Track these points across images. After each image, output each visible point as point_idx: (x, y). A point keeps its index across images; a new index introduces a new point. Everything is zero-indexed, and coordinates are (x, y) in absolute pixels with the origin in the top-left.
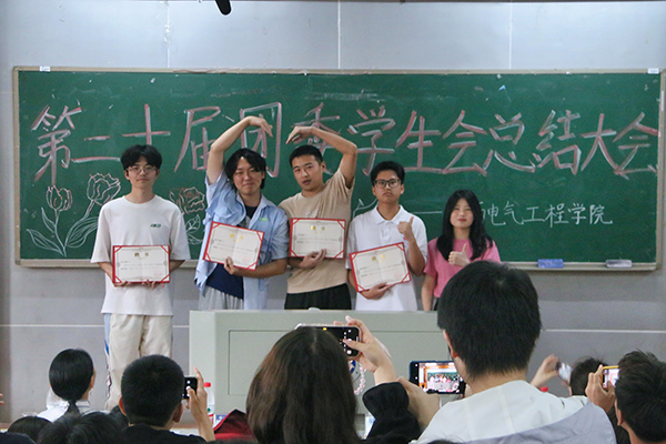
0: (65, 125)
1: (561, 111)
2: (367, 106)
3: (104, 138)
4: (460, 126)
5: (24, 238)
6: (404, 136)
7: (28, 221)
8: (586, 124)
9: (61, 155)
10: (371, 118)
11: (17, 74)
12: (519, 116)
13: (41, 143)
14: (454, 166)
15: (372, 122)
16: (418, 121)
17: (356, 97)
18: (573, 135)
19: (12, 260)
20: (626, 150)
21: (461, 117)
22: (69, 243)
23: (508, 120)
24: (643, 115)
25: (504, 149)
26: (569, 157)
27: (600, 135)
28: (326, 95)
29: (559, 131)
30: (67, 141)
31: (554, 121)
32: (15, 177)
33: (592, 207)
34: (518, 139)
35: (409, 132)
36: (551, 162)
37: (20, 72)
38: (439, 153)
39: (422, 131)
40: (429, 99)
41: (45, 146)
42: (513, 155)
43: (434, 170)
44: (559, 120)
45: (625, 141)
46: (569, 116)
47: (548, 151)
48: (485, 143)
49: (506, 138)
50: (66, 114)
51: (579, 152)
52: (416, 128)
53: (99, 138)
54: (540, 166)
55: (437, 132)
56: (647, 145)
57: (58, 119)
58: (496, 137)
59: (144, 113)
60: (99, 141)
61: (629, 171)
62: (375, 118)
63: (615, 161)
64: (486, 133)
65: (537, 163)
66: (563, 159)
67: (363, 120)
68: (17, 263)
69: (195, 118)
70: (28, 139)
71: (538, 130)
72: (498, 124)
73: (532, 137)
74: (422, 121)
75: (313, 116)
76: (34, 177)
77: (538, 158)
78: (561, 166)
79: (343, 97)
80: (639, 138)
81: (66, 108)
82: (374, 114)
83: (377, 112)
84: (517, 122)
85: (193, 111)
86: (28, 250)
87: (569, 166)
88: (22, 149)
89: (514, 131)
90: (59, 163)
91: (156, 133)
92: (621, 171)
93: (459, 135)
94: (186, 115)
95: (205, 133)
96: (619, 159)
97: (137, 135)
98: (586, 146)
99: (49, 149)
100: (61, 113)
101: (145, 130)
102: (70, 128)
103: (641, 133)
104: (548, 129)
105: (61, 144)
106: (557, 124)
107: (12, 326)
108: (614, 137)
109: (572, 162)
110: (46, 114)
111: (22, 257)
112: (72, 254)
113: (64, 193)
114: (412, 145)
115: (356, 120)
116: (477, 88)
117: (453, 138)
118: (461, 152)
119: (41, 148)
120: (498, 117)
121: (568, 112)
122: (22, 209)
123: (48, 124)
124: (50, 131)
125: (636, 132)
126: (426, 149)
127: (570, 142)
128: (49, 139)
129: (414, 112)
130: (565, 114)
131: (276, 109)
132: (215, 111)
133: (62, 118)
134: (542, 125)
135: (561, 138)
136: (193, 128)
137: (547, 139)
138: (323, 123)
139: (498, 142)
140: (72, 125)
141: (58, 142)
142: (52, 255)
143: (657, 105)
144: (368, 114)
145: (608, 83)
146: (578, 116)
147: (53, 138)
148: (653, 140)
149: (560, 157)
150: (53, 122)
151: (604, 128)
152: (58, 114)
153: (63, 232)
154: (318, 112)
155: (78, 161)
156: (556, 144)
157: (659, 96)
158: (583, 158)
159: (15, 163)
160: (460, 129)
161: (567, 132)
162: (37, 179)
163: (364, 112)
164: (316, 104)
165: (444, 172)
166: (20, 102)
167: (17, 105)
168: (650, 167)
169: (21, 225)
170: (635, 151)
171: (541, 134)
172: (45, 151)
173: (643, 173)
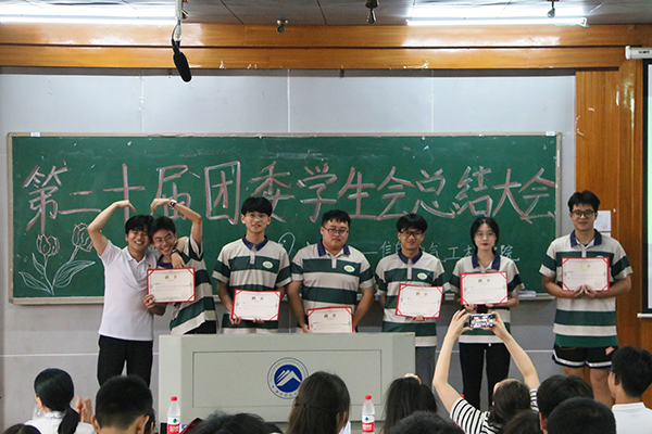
0: (53, 183)
1: (475, 166)
2: (313, 164)
3: (87, 193)
4: (392, 180)
5: (16, 279)
6: (344, 188)
7: (21, 265)
8: (496, 177)
9: (49, 207)
10: (316, 174)
11: (11, 140)
12: (441, 171)
13: (32, 197)
14: (387, 213)
15: (317, 177)
16: (356, 175)
17: (303, 156)
18: (486, 187)
19: (6, 298)
20: (529, 199)
21: (393, 172)
22: (56, 283)
23: (431, 175)
24: (543, 170)
25: (428, 198)
26: (483, 205)
27: (507, 187)
28: (278, 155)
29: (475, 183)
30: (54, 196)
31: (470, 175)
32: (9, 225)
33: (502, 247)
34: (440, 190)
35: (349, 185)
36: (468, 209)
37: (14, 138)
38: (374, 202)
39: (360, 185)
40: (366, 157)
41: (35, 200)
42: (436, 204)
43: (370, 217)
44: (474, 175)
45: (529, 191)
46: (482, 172)
47: (465, 200)
48: (413, 194)
49: (429, 190)
50: (54, 173)
51: (491, 201)
52: (355, 181)
53: (83, 193)
54: (459, 213)
55: (372, 185)
56: (547, 195)
57: (47, 176)
58: (422, 189)
59: (122, 171)
60: (83, 196)
61: (531, 217)
62: (320, 174)
63: (520, 208)
64: (412, 186)
65: (456, 211)
66: (478, 207)
67: (310, 176)
68: (11, 301)
69: (165, 176)
70: (21, 195)
71: (457, 181)
72: (424, 178)
73: (452, 189)
74: (360, 176)
75: (268, 172)
76: (26, 226)
77: (457, 206)
78: (477, 213)
79: (293, 156)
80: (540, 189)
81: (54, 168)
82: (319, 171)
83: (322, 168)
84: (439, 176)
85: (164, 169)
86: (20, 290)
87: (483, 212)
88: (16, 203)
89: (436, 184)
90: (47, 214)
91: (133, 188)
92: (526, 217)
93: (390, 187)
94: (158, 172)
95: (175, 187)
96: (523, 206)
97: (116, 190)
98: (496, 196)
99: (39, 202)
100: (49, 172)
101: (123, 186)
102: (57, 184)
103: (542, 185)
104: (465, 182)
105: (50, 198)
106: (472, 178)
107: (5, 356)
108: (519, 188)
109: (485, 209)
110: (36, 173)
111: (14, 296)
112: (58, 292)
113: (52, 241)
114: (352, 196)
115: (303, 175)
116: (405, 148)
117: (386, 190)
118: (393, 202)
119: (32, 202)
120: (423, 172)
121: (482, 168)
122: (15, 254)
123: (38, 181)
124: (40, 187)
125: (537, 184)
126: (363, 199)
127: (483, 193)
128: (39, 195)
129: (353, 169)
130: (479, 170)
131: (236, 167)
132: (184, 169)
133: (50, 176)
134: (460, 178)
135: (476, 190)
136: (164, 184)
137: (464, 190)
138: (275, 178)
139: (424, 193)
140: (59, 182)
141: (46, 197)
142: (40, 294)
143: (554, 162)
144: (314, 171)
145: (514, 143)
146: (490, 171)
147: (43, 193)
148: (552, 190)
149: (475, 205)
150: (43, 180)
151: (511, 181)
152: (47, 173)
153: (51, 274)
154: (271, 168)
155: (64, 213)
156: (472, 195)
157: (555, 155)
158: (494, 206)
159: (9, 215)
160: (392, 182)
161: (481, 185)
162: (28, 228)
163: (310, 168)
164: (270, 162)
165: (379, 219)
166: (14, 163)
167: (11, 166)
168: (550, 214)
169: (14, 269)
170: (537, 200)
171: (459, 186)
172: (35, 205)
173: (544, 218)
